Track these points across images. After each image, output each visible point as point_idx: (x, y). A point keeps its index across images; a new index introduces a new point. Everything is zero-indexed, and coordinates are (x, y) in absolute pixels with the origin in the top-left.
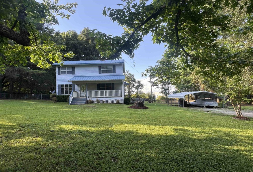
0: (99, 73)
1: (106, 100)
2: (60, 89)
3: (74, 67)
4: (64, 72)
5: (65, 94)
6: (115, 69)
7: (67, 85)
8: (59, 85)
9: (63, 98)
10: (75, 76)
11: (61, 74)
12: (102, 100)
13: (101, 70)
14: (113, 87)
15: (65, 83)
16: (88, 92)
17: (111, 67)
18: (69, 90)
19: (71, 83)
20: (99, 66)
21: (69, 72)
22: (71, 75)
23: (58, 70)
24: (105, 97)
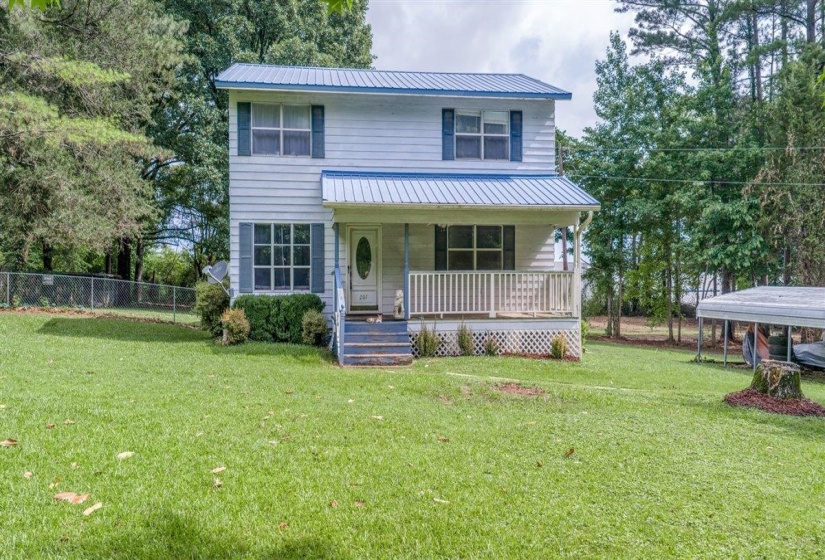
0: (445, 158)
1: (497, 334)
2: (250, 251)
3: (322, 108)
4: (269, 143)
5: (276, 285)
6: (521, 133)
7: (287, 228)
8: (245, 224)
9: (277, 315)
10: (324, 171)
11: (254, 152)
12: (480, 335)
13: (452, 135)
14: (510, 248)
15: (274, 216)
16: (413, 277)
17: (503, 119)
18: (295, 264)
19: (304, 217)
20: (444, 111)
21: (293, 142)
22: (305, 160)
23: (239, 125)
24: (492, 314)
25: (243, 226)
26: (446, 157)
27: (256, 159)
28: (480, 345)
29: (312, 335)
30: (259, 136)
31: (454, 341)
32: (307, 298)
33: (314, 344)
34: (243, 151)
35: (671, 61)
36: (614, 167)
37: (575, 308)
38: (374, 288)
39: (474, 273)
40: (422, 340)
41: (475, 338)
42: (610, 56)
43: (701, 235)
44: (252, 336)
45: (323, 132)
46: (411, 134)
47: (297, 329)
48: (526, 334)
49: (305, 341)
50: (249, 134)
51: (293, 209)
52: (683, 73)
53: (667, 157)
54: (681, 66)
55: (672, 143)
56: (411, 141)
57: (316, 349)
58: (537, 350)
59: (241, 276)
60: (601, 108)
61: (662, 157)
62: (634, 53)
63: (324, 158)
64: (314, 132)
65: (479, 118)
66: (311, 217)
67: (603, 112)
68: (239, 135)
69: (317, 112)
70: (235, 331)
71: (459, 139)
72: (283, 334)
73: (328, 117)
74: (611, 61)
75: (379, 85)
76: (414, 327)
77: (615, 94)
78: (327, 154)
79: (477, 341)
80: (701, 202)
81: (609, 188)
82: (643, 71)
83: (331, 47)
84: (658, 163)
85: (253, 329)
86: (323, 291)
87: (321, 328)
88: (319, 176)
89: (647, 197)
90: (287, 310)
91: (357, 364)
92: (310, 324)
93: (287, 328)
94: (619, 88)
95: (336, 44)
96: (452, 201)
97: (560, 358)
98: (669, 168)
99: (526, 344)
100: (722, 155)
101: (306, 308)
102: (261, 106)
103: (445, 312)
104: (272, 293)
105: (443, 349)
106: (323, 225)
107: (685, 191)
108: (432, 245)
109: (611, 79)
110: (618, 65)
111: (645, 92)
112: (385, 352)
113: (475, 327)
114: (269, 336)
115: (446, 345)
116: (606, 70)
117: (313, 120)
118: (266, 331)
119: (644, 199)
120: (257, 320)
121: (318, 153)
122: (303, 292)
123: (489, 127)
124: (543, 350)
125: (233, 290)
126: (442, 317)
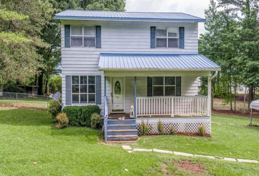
1: (175, 124)
2: (70, 87)
3: (100, 27)
4: (78, 41)
5: (81, 101)
6: (184, 36)
7: (85, 77)
8: (68, 76)
9: (81, 115)
10: (101, 53)
11: (72, 46)
12: (167, 124)
13: (155, 37)
14: (179, 85)
15: (80, 72)
16: (138, 100)
17: (176, 31)
18: (89, 93)
19: (92, 73)
20: (151, 27)
21: (88, 41)
22: (93, 49)
23: (65, 34)
24: (173, 115)
25: (67, 77)
26: (152, 47)
27: (72, 49)
28: (167, 129)
29: (95, 124)
30: (74, 39)
31: (156, 127)
32: (93, 108)
33: (96, 128)
34: (67, 46)
35: (232, 9)
36: (211, 48)
37: (208, 113)
38: (122, 102)
39: (164, 97)
40: (142, 128)
41: (165, 126)
42: (210, 7)
43: (245, 73)
44: (70, 124)
45: (100, 37)
46: (137, 37)
47: (89, 121)
48: (187, 124)
49: (92, 127)
50: (69, 38)
51: (88, 69)
52: (237, 14)
53: (232, 44)
54: (235, 11)
55: (234, 39)
56: (137, 40)
57: (96, 131)
58: (192, 131)
59: (66, 98)
60: (206, 27)
61: (230, 44)
62: (218, 6)
63: (101, 48)
64: (97, 37)
65: (166, 31)
66: (96, 73)
67: (207, 28)
68: (65, 39)
69: (98, 28)
70: (62, 123)
71: (158, 39)
72: (84, 123)
73: (103, 30)
74: (210, 10)
75: (124, 17)
76: (139, 121)
77: (212, 21)
78: (102, 46)
79: (166, 127)
80: (246, 61)
81: (210, 56)
82: (222, 13)
83: (110, 6)
84: (228, 47)
85: (70, 121)
86: (101, 104)
87: (99, 121)
88: (99, 55)
89: (224, 59)
90: (85, 113)
91: (113, 140)
92: (94, 120)
93: (85, 120)
94: (213, 19)
95: (111, 5)
96: (155, 67)
97: (203, 135)
98: (233, 48)
99: (187, 128)
100: (254, 43)
101: (92, 112)
102: (75, 26)
103: (152, 115)
104: (79, 105)
105: (151, 131)
106: (101, 76)
107: (239, 57)
108: (146, 84)
109: (210, 16)
110: (213, 11)
111: (222, 21)
112: (126, 134)
113: (165, 121)
114: (77, 124)
115: (152, 129)
116: (208, 13)
117: (96, 32)
118: (76, 121)
119: (222, 60)
120: (72, 117)
121: (99, 46)
122: (92, 104)
123: (170, 34)
124: (194, 131)
125: (63, 104)
126: (150, 117)
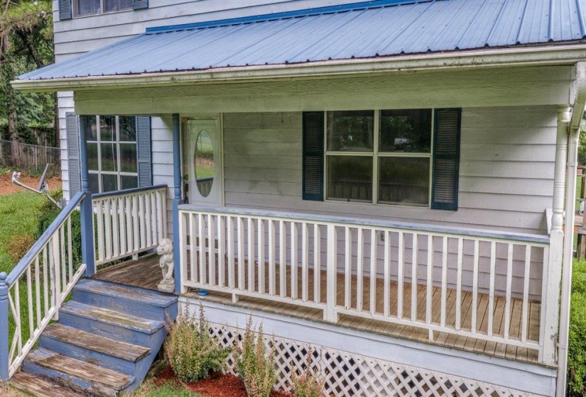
2: (77, 150)
8: (71, 114)
10: (147, 29)
14: (449, 155)
18: (122, 169)
22: (128, 15)
24: (331, 311)
25: (69, 118)
27: (78, 23)
34: (64, 14)
63: (148, 8)
91: (43, 376)
108: (299, 145)
112: (98, 362)
126: (234, 300)
